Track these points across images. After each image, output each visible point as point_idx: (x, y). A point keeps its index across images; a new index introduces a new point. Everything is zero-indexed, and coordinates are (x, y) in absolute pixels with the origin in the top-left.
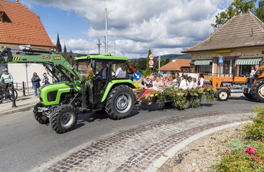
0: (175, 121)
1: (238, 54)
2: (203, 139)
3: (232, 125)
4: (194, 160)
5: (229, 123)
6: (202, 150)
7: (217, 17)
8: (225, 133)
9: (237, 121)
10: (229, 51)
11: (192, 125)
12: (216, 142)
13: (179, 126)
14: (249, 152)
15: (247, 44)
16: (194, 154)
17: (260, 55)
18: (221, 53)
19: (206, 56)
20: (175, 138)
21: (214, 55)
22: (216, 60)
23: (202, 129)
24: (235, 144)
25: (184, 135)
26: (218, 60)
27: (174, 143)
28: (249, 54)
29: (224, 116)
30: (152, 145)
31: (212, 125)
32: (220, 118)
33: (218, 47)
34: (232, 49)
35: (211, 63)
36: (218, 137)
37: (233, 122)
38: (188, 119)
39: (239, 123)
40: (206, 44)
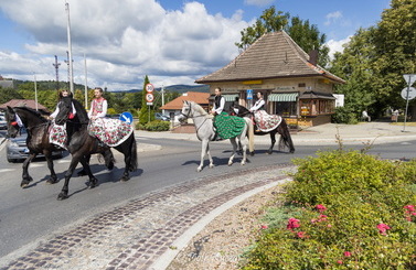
0: (187, 188)
1: (271, 87)
2: (230, 211)
3: (267, 187)
4: (218, 248)
5: (264, 184)
6: (228, 231)
7: (242, 33)
8: (259, 200)
9: (274, 180)
10: (260, 82)
11: (215, 193)
12: (247, 214)
13: (195, 196)
14: (291, 226)
15: (280, 73)
16: (218, 238)
17: (297, 89)
18: (250, 85)
19: (231, 89)
20: (189, 215)
21: (240, 88)
22: (243, 94)
23: (227, 196)
24: (272, 215)
25: (203, 208)
26: (246, 94)
27: (188, 224)
28: (284, 87)
29: (257, 174)
30: (153, 233)
31: (241, 190)
32: (251, 178)
33: (246, 76)
34: (264, 80)
35: (237, 99)
36: (250, 207)
37: (268, 182)
38: (207, 182)
39: (275, 183)
40: (229, 71)
